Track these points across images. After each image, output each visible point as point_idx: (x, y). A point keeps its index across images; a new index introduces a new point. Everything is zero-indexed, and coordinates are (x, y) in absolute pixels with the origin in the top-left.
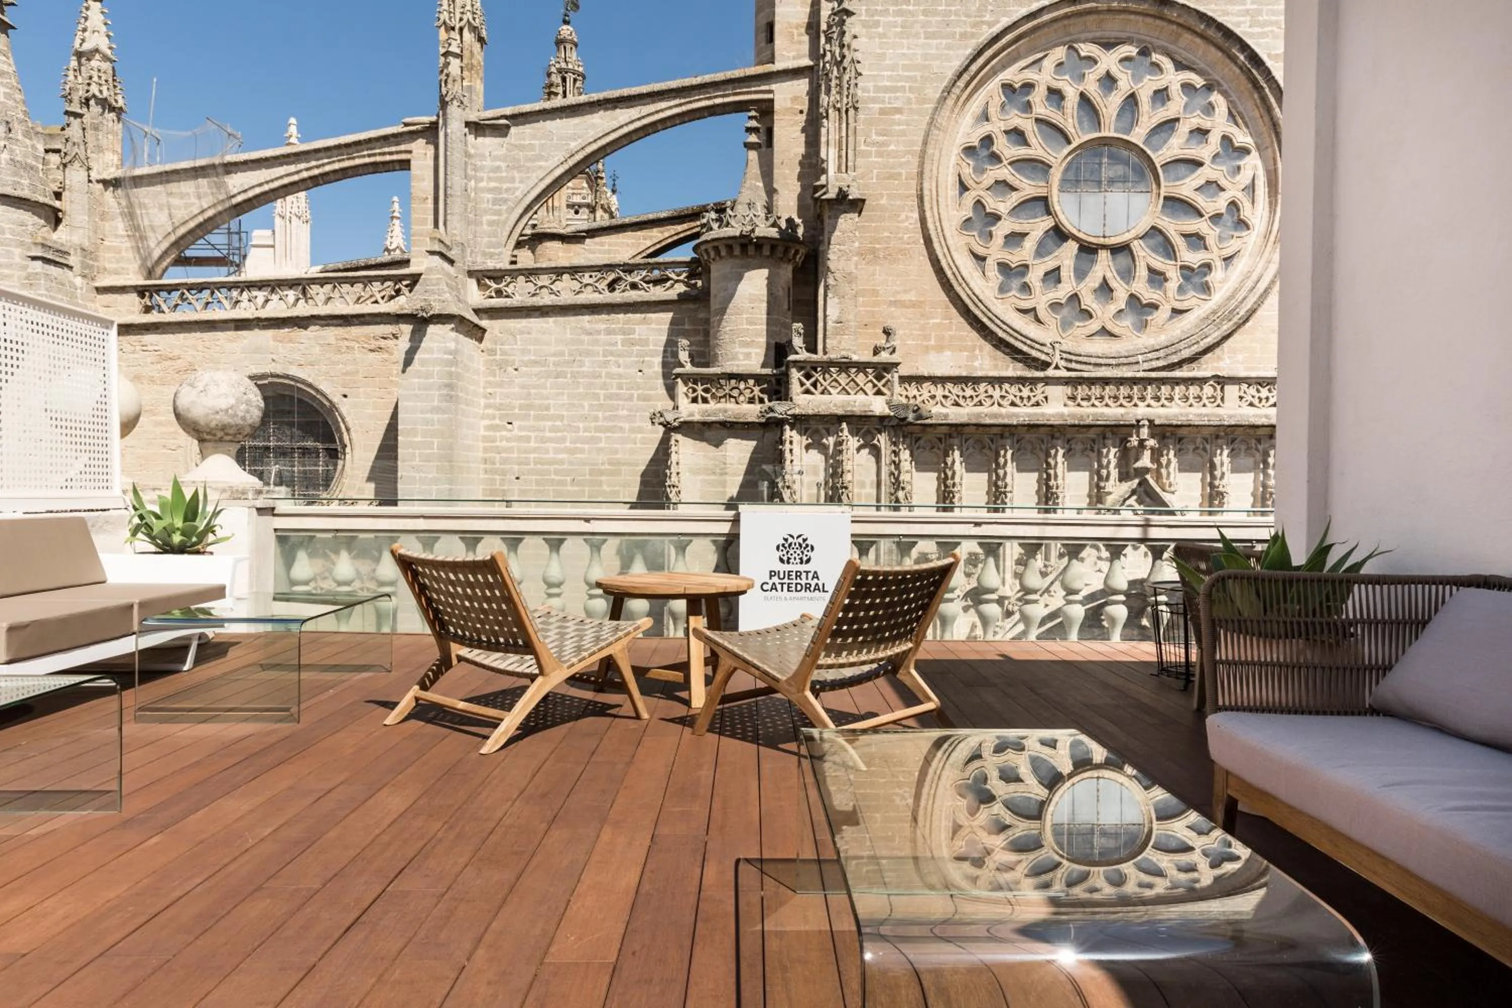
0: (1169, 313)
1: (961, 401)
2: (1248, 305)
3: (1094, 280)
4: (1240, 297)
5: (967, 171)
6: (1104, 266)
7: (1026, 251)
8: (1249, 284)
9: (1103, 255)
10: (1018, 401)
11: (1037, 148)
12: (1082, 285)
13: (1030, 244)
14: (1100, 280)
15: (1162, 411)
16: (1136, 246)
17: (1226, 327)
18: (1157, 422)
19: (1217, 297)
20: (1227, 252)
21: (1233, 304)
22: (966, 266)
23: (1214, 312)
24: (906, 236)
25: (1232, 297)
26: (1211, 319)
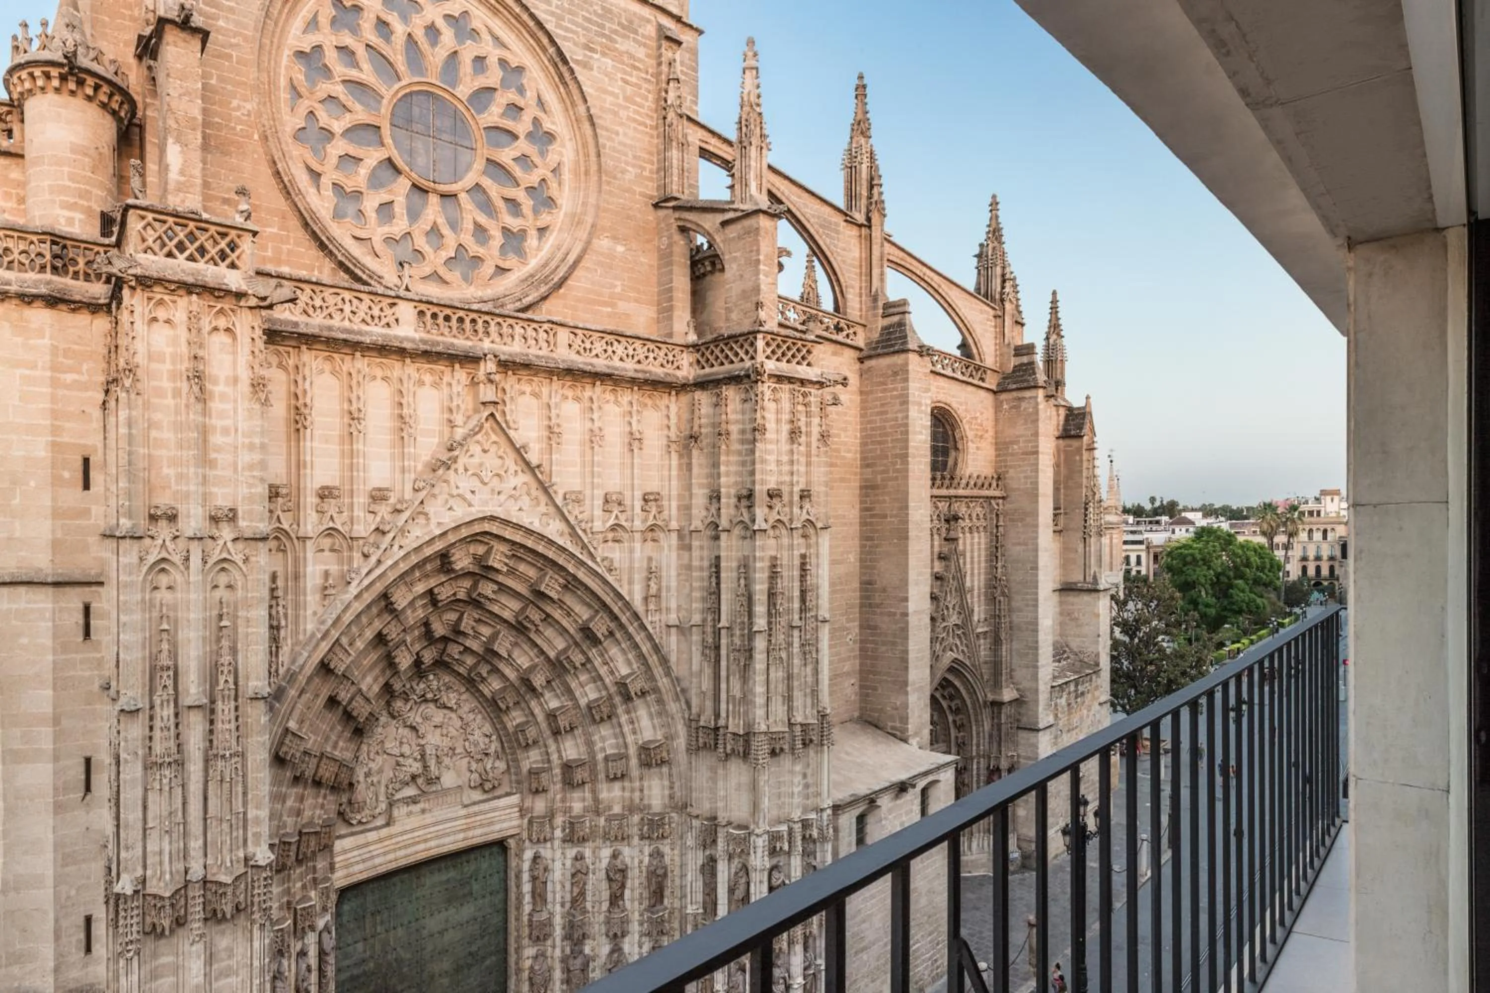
0: (491, 270)
1: (311, 311)
2: (561, 273)
3: (424, 224)
4: (553, 265)
5: (300, 77)
6: (433, 211)
7: (360, 177)
8: (560, 255)
9: (433, 199)
10: (369, 319)
11: (367, 73)
12: (415, 226)
13: (363, 171)
14: (430, 224)
15: (506, 349)
16: (463, 196)
17: (543, 289)
18: (503, 358)
19: (533, 263)
20: (540, 224)
21: (547, 271)
22: (302, 179)
23: (532, 276)
24: (239, 127)
25: (545, 265)
26: (530, 280)
